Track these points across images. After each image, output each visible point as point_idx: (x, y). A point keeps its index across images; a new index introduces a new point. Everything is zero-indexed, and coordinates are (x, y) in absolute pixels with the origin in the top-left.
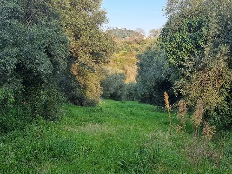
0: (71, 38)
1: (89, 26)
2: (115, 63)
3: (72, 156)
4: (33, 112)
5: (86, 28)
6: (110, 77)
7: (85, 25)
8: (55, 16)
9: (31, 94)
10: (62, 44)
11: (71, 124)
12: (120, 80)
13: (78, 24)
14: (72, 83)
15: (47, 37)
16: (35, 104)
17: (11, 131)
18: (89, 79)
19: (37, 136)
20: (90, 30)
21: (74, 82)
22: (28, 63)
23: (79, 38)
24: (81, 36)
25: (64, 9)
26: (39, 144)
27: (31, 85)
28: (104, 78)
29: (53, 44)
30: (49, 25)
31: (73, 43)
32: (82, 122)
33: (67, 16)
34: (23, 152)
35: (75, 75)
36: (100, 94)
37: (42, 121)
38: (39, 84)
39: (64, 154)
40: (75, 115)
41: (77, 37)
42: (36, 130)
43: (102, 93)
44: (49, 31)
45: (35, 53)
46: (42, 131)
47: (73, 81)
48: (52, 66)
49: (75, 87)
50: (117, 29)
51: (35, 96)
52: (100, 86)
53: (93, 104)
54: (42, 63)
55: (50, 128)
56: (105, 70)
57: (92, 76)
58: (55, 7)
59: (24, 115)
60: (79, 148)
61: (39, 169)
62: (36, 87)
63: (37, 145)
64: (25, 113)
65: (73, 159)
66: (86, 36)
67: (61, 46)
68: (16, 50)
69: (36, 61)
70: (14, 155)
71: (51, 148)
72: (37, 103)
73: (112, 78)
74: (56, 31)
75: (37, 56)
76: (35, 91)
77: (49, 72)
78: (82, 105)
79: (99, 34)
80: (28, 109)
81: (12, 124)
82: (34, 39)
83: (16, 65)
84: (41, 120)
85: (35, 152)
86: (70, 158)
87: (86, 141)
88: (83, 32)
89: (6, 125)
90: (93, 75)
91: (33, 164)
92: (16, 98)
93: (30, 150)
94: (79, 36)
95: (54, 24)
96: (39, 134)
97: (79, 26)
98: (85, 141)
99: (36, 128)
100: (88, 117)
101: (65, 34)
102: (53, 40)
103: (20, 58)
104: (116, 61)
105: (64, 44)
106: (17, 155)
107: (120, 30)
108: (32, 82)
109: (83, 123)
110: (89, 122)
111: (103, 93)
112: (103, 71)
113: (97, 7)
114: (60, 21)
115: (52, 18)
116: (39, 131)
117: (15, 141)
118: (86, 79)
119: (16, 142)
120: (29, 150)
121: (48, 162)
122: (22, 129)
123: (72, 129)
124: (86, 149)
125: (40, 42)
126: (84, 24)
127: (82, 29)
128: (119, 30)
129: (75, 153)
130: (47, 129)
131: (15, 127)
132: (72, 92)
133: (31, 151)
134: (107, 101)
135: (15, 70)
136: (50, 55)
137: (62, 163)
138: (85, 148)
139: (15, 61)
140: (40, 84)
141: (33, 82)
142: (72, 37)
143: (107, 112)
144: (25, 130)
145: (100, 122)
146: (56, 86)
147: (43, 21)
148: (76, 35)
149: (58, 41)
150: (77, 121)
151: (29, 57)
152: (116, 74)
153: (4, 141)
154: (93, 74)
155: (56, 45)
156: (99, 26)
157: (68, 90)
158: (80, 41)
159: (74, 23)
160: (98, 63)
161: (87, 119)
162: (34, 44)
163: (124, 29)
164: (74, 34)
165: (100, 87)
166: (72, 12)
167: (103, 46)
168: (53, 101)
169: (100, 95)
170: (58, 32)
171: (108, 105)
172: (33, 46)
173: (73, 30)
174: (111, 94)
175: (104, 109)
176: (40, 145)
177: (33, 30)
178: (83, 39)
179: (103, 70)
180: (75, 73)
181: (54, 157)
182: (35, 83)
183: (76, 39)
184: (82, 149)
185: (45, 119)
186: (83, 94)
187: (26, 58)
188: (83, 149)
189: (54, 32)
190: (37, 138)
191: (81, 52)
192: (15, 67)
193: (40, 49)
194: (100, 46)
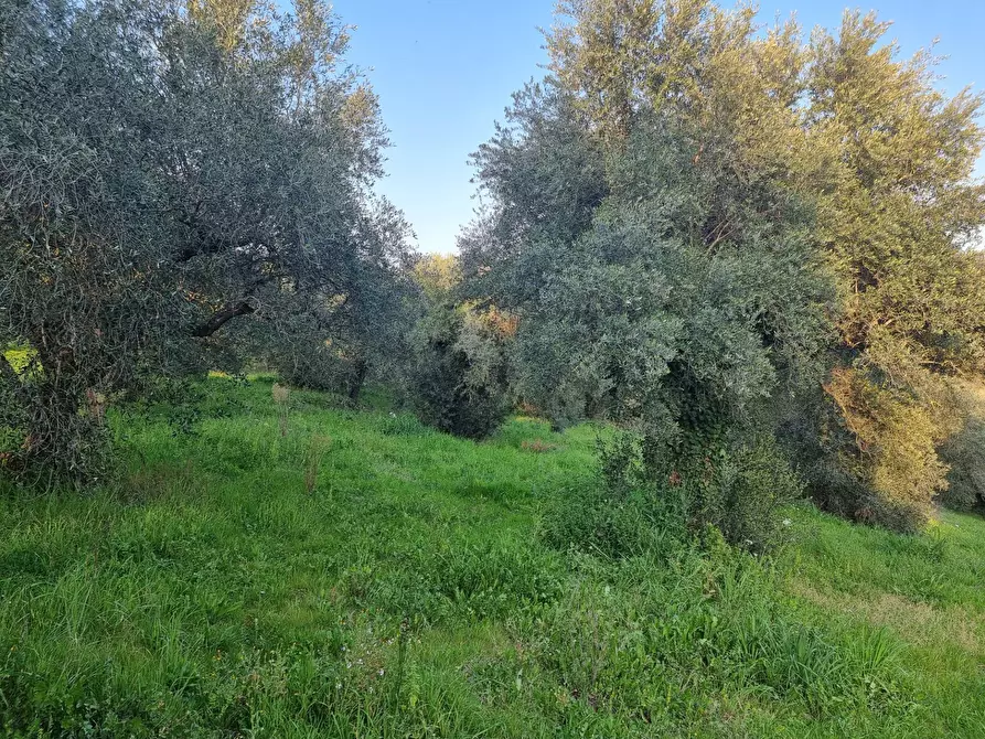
0: (847, 285)
1: (917, 240)
3: (829, 698)
4: (694, 510)
5: (907, 248)
7: (903, 236)
8: (797, 217)
9: (691, 455)
10: (813, 304)
11: (815, 578)
13: (877, 238)
14: (821, 432)
15: (765, 285)
16: (701, 486)
17: (631, 556)
18: (899, 426)
19: (705, 592)
20: (925, 255)
21: (831, 433)
22: (702, 362)
23: (874, 283)
24: (881, 276)
25: (829, 190)
26: (715, 620)
27: (694, 428)
28: (956, 428)
29: (781, 306)
30: (776, 249)
31: (850, 301)
32: (858, 580)
33: (839, 213)
34: (665, 632)
35: (841, 409)
36: (936, 489)
37: (722, 545)
38: (719, 426)
39: (799, 682)
40: (828, 548)
41: (866, 278)
42: (702, 569)
43: (944, 484)
44: (774, 264)
45: (726, 334)
46: (720, 580)
47: (825, 428)
48: (773, 375)
49: (834, 450)
51: (704, 464)
52: (935, 456)
53: (901, 521)
54: (744, 363)
55: (745, 576)
56: (964, 400)
57: (909, 415)
58: (798, 191)
59: (668, 515)
60: (858, 676)
61: (715, 705)
62: (709, 436)
63: (707, 620)
64: (671, 509)
65: (834, 710)
66: (903, 275)
67: (809, 311)
68: (677, 323)
69: (727, 357)
70: (640, 633)
71: (753, 644)
72: (706, 484)
74: (795, 264)
75: (729, 343)
76: (703, 446)
77: (763, 392)
78: (854, 517)
79: (961, 266)
80: (683, 497)
82: (726, 291)
83: (670, 365)
84: (719, 541)
85: (703, 641)
86: (820, 704)
87: (886, 659)
88: (894, 261)
89: (621, 536)
90: (913, 412)
91: (696, 684)
92: (649, 458)
93: (686, 631)
94: (876, 276)
95: (793, 242)
96: (711, 586)
97: (881, 245)
98: (879, 658)
99: (701, 564)
100: (881, 569)
101: (828, 271)
102: (783, 293)
103: (682, 346)
105: (821, 305)
106: (649, 636)
108: (697, 418)
109: (861, 584)
110: (885, 588)
111: (946, 488)
112: (953, 403)
113: (957, 173)
114: (812, 229)
115: (786, 224)
116: (711, 576)
117: (641, 589)
118: (883, 427)
119: (642, 594)
120: (682, 629)
121: (745, 692)
122: (662, 558)
123: (819, 599)
124: (883, 691)
125: (745, 299)
126: (899, 236)
127: (892, 252)
129: (841, 692)
130: (737, 578)
131: (642, 546)
132: (819, 465)
133: (690, 636)
134: (960, 518)
135: (664, 379)
136: (768, 340)
137: (794, 714)
138: (878, 685)
139: (671, 355)
140: (723, 426)
141: (701, 418)
142: (850, 281)
143: (966, 566)
144: (671, 562)
145: (939, 600)
146: (772, 437)
147: (756, 237)
148: (864, 274)
149: (799, 297)
150: (838, 573)
151: (705, 343)
153: (611, 581)
154: (917, 412)
155: (793, 308)
156: (959, 237)
157: (808, 455)
158: (879, 291)
159: (863, 236)
160: (942, 371)
161: (878, 575)
162: (725, 306)
164: (857, 271)
165: (938, 460)
166: (856, 200)
167: (975, 310)
169: (933, 493)
170: (802, 268)
171: (967, 536)
172: (722, 312)
173: (857, 259)
174: (978, 496)
175: (952, 551)
176: (719, 623)
177: (726, 266)
178: (894, 287)
179: (954, 398)
180: (841, 400)
181: (764, 682)
182: (706, 421)
183: (862, 288)
184: (868, 685)
185: (731, 541)
186: (860, 479)
187: (697, 347)
188: (873, 685)
189: (791, 267)
190: (705, 597)
191: (875, 329)
192: (668, 372)
193: (742, 320)
194: (960, 309)
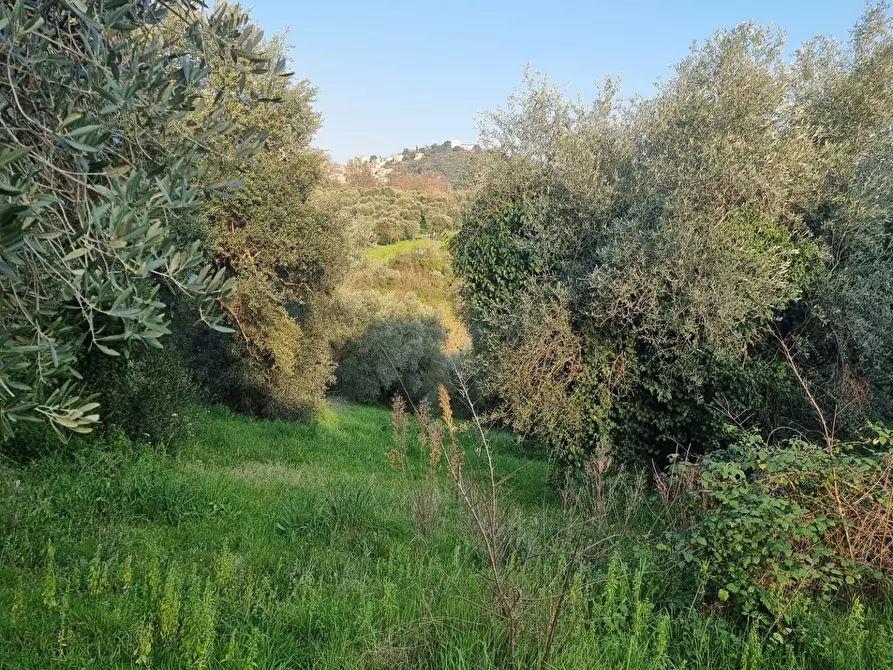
2: (423, 274)
6: (383, 328)
12: (421, 339)
16: (108, 395)
18: (277, 334)
23: (242, 225)
35: (234, 321)
36: (327, 385)
37: (124, 440)
43: (333, 379)
50: (448, 144)
51: (110, 375)
52: (328, 356)
53: (300, 414)
63: (103, 486)
71: (136, 493)
72: (114, 393)
73: (389, 333)
76: (110, 360)
78: (260, 414)
81: (44, 441)
84: (121, 437)
87: (226, 489)
93: (86, 496)
94: (244, 219)
98: (221, 488)
99: (105, 455)
104: (426, 269)
107: (457, 149)
111: (335, 382)
116: (112, 464)
121: (126, 521)
124: (221, 509)
128: (454, 150)
129: (191, 510)
132: (231, 373)
133: (89, 498)
152: (409, 318)
160: (301, 291)
163: (471, 148)
165: (329, 359)
167: (309, 249)
168: (159, 391)
169: (325, 387)
174: (382, 389)
176: (111, 486)
180: (236, 313)
181: (139, 511)
184: (212, 506)
185: (130, 437)
188: (215, 506)
